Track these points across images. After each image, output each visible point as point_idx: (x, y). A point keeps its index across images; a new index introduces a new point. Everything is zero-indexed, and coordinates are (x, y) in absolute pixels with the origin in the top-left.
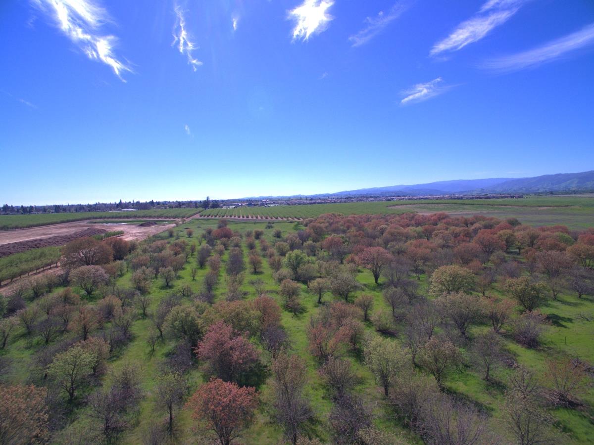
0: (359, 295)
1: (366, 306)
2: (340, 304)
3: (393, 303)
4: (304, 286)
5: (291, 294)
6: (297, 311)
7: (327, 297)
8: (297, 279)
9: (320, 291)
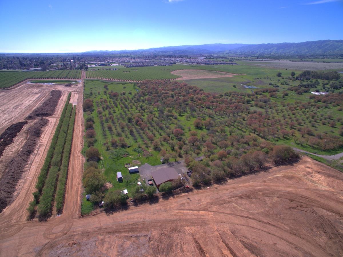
0: (154, 113)
1: (155, 115)
2: (151, 114)
3: (159, 114)
4: (144, 111)
5: (142, 113)
6: (144, 116)
7: (148, 113)
8: (142, 110)
9: (147, 112)
